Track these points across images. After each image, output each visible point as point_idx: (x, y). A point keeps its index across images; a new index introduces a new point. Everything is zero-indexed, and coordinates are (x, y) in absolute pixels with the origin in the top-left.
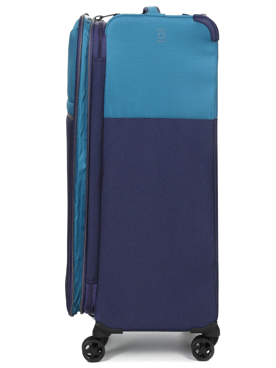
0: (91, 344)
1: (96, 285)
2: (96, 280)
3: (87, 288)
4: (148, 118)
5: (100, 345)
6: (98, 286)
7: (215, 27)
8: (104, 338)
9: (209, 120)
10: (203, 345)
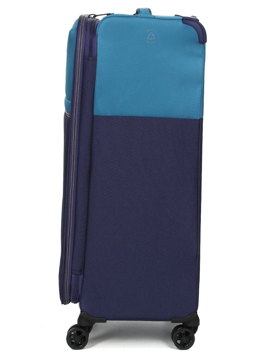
0: (76, 331)
1: (82, 276)
2: (82, 270)
3: (73, 279)
4: (137, 117)
5: (84, 334)
6: (83, 276)
7: (203, 29)
8: (89, 327)
9: (195, 120)
10: (184, 335)
